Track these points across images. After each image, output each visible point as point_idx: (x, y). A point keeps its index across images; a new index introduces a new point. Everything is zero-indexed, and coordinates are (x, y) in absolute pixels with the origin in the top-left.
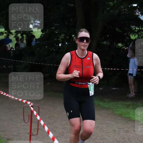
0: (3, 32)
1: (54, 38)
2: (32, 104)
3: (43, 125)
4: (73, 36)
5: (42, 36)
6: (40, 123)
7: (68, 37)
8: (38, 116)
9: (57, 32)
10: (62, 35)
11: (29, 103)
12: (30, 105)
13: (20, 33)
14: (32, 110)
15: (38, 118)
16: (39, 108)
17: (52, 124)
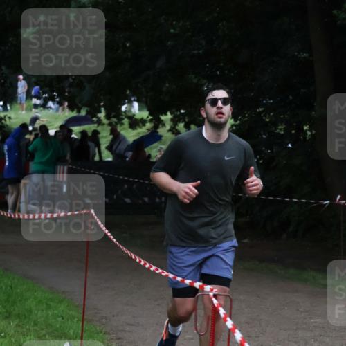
0: (145, 118)
1: (262, 133)
2: (215, 290)
3: (239, 342)
4: (306, 128)
5: (234, 128)
6: (234, 336)
7: (293, 132)
8: (228, 319)
9: (268, 120)
10: (280, 127)
11: (208, 288)
12: (211, 294)
13: (182, 122)
14: (216, 305)
15: (229, 324)
16: (231, 301)
17: (256, 337)
